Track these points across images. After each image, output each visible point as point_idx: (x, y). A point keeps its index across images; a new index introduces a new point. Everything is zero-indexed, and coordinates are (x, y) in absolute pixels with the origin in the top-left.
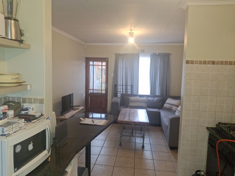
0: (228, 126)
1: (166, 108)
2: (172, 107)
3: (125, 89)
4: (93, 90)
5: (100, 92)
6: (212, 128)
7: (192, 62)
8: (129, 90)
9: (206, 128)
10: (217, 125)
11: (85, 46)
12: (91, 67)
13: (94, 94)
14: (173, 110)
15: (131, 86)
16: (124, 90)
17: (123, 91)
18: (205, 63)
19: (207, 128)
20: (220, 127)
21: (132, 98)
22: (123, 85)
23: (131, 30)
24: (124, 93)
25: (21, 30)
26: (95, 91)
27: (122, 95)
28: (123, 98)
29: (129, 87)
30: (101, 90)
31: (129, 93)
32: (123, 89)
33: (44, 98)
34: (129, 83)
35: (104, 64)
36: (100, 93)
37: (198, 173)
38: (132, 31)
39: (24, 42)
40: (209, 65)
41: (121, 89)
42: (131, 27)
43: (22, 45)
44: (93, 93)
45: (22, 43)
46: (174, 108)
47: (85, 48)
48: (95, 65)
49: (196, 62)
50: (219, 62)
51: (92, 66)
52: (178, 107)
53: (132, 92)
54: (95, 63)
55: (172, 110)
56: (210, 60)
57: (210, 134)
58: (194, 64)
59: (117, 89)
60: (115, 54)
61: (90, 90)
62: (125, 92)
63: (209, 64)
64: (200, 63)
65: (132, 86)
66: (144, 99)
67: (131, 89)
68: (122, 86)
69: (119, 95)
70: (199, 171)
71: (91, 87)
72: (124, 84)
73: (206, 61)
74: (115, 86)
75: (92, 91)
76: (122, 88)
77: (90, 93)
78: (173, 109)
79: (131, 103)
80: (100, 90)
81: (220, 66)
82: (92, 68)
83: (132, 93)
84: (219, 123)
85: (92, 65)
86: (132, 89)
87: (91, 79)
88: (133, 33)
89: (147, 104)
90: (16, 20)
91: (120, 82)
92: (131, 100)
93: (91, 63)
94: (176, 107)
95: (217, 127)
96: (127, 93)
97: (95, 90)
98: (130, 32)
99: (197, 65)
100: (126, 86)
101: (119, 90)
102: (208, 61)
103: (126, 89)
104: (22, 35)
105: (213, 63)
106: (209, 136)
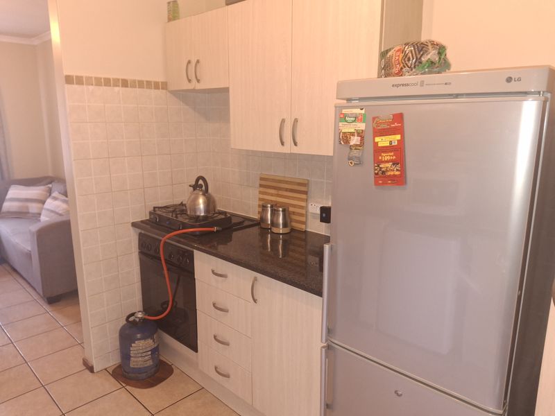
0: (171, 209)
1: (9, 212)
2: (27, 207)
6: (142, 222)
7: (79, 81)
9: (130, 225)
10: (150, 213)
14: (32, 213)
18: (107, 82)
19: (134, 225)
20: (159, 216)
37: (131, 319)
40: (116, 89)
46: (33, 208)
49: (89, 81)
50: (134, 81)
52: (43, 202)
55: (28, 213)
56: (118, 77)
57: (140, 235)
58: (85, 86)
63: (117, 86)
64: (99, 82)
70: (133, 314)
73: (109, 79)
78: (31, 211)
81: (138, 90)
84: (154, 208)
94: (40, 205)
95: (152, 216)
99: (91, 88)
102: (114, 79)
105: (125, 83)
106: (139, 239)
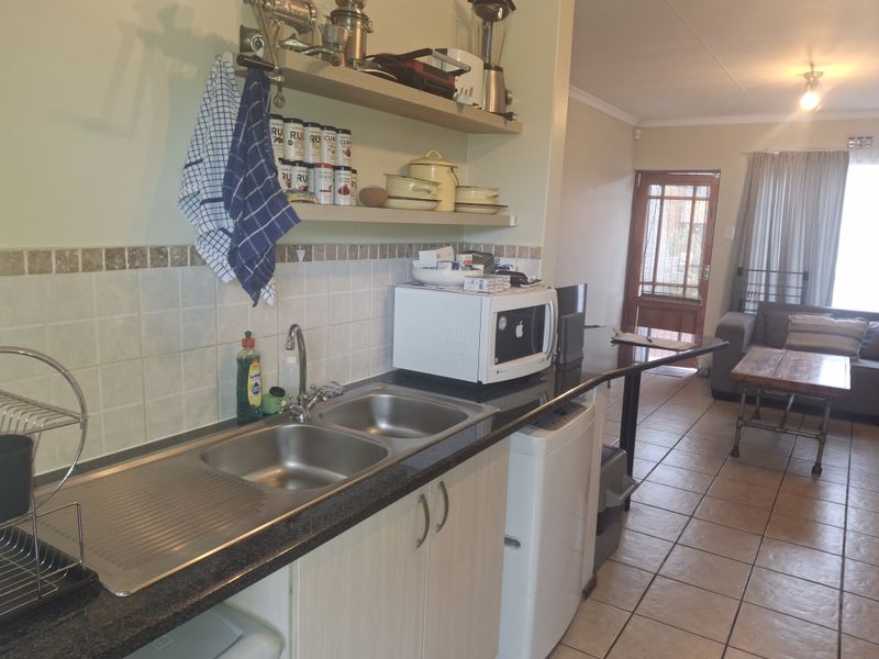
3: (778, 287)
4: (654, 284)
5: (679, 292)
8: (793, 292)
11: (638, 131)
12: (654, 205)
13: (656, 299)
15: (801, 276)
16: (773, 290)
17: (767, 294)
21: (800, 319)
22: (768, 271)
23: (812, 65)
24: (772, 299)
25: (506, 92)
26: (659, 290)
27: (764, 307)
28: (765, 316)
29: (795, 281)
30: (685, 286)
31: (793, 301)
32: (767, 285)
33: (542, 246)
34: (796, 265)
35: (703, 191)
36: (678, 299)
38: (817, 69)
39: (514, 117)
41: (760, 285)
42: (810, 55)
43: (510, 125)
44: (653, 295)
45: (511, 119)
47: (638, 137)
48: (670, 198)
51: (659, 201)
53: (804, 296)
54: (671, 190)
59: (746, 284)
60: (749, 154)
61: (643, 283)
62: (777, 295)
65: (806, 276)
66: (849, 323)
67: (800, 285)
68: (764, 274)
69: (750, 306)
71: (647, 275)
72: (775, 266)
74: (740, 273)
75: (648, 289)
76: (763, 282)
77: (643, 294)
79: (794, 334)
80: (678, 286)
82: (659, 206)
83: (803, 302)
85: (657, 198)
86: (804, 289)
87: (649, 246)
88: (821, 74)
89: (861, 345)
90: (499, 69)
91: (758, 259)
92: (794, 324)
93: (655, 190)
96: (784, 300)
97: (663, 285)
98: (808, 70)
100: (784, 273)
101: (753, 289)
103: (783, 287)
104: (508, 101)
